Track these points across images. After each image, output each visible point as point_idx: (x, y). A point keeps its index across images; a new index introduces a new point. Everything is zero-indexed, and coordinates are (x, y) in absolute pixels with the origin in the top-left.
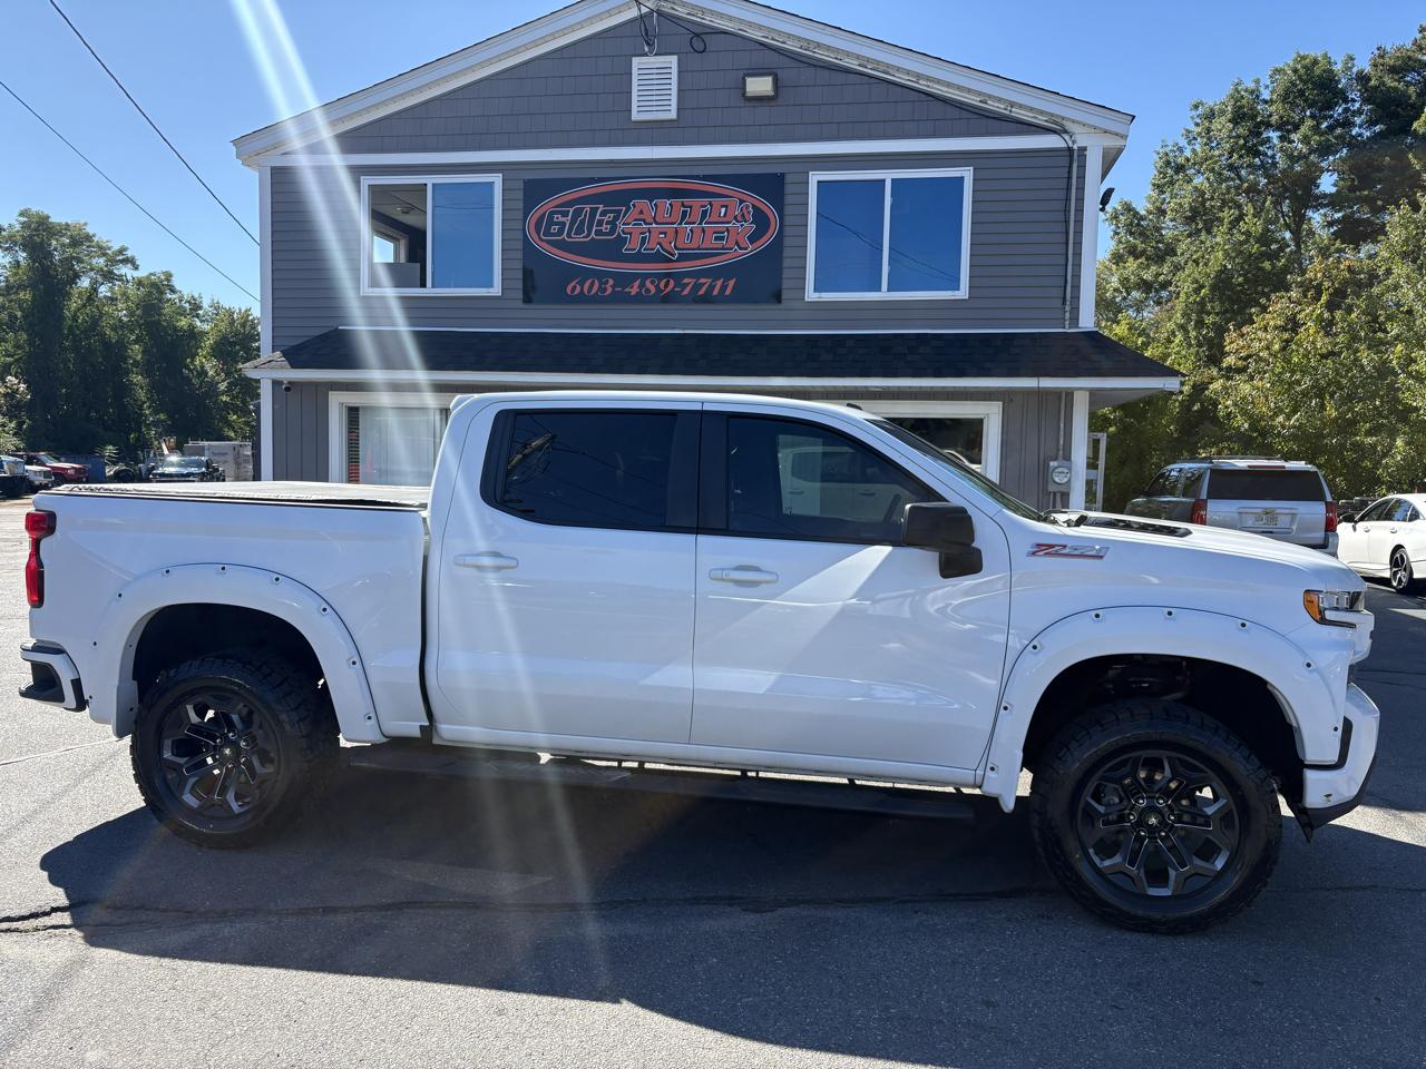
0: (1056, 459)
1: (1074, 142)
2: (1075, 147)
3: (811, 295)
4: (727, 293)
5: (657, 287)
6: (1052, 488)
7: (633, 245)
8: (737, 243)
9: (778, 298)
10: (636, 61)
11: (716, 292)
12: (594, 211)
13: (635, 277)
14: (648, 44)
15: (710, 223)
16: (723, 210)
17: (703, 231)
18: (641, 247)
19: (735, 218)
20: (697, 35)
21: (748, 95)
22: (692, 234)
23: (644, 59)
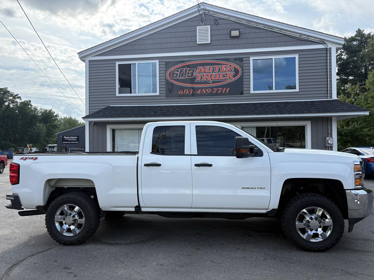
0: (328, 137)
1: (327, 46)
2: (328, 48)
3: (252, 92)
4: (227, 92)
5: (206, 91)
6: (328, 145)
7: (198, 79)
8: (229, 78)
9: (242, 93)
10: (198, 27)
11: (223, 92)
12: (186, 70)
13: (199, 88)
14: (202, 22)
15: (221, 72)
16: (225, 68)
17: (219, 75)
18: (201, 80)
19: (229, 71)
20: (216, 20)
21: (232, 36)
22: (215, 76)
23: (200, 27)
